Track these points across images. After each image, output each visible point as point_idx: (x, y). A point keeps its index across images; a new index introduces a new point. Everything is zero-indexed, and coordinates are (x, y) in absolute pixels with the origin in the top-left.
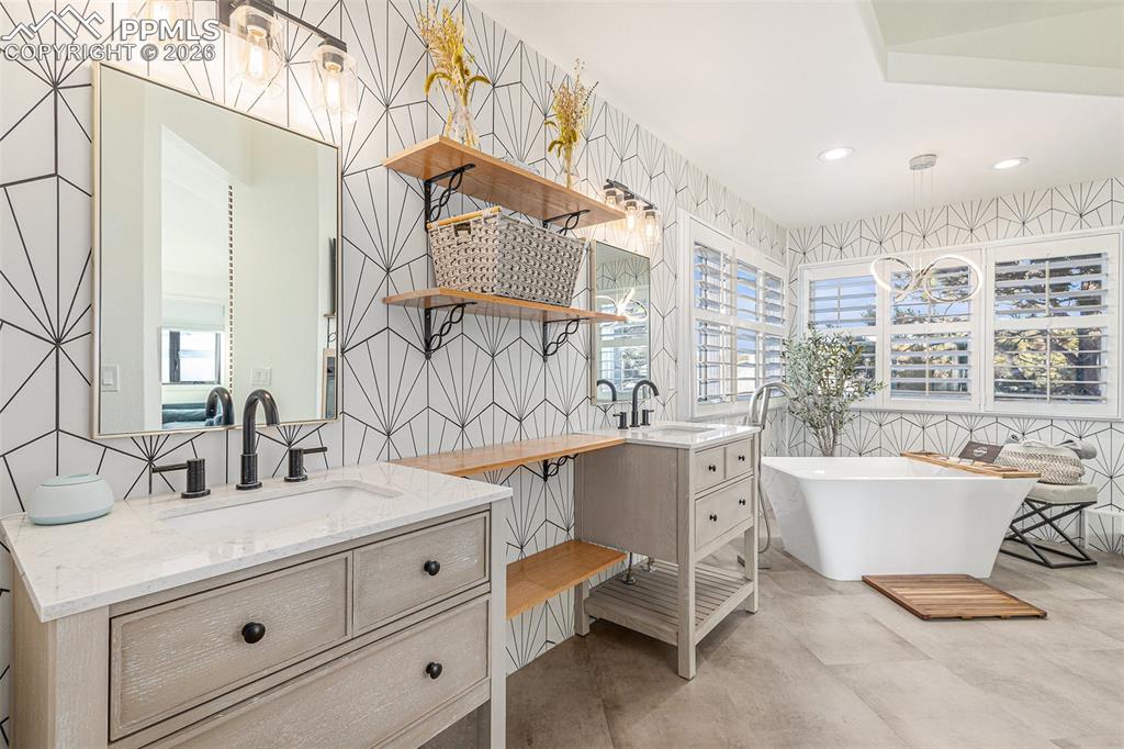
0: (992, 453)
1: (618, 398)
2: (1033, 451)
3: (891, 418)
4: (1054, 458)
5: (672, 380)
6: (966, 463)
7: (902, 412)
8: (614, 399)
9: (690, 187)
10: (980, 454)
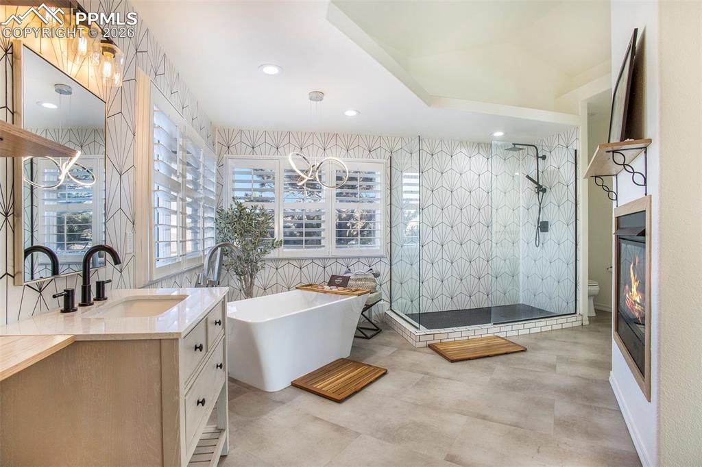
0: (345, 282)
1: (61, 269)
2: (359, 277)
3: (283, 263)
4: (366, 279)
5: (129, 244)
6: (335, 289)
7: (289, 259)
8: (55, 271)
9: (149, 51)
10: (339, 282)
